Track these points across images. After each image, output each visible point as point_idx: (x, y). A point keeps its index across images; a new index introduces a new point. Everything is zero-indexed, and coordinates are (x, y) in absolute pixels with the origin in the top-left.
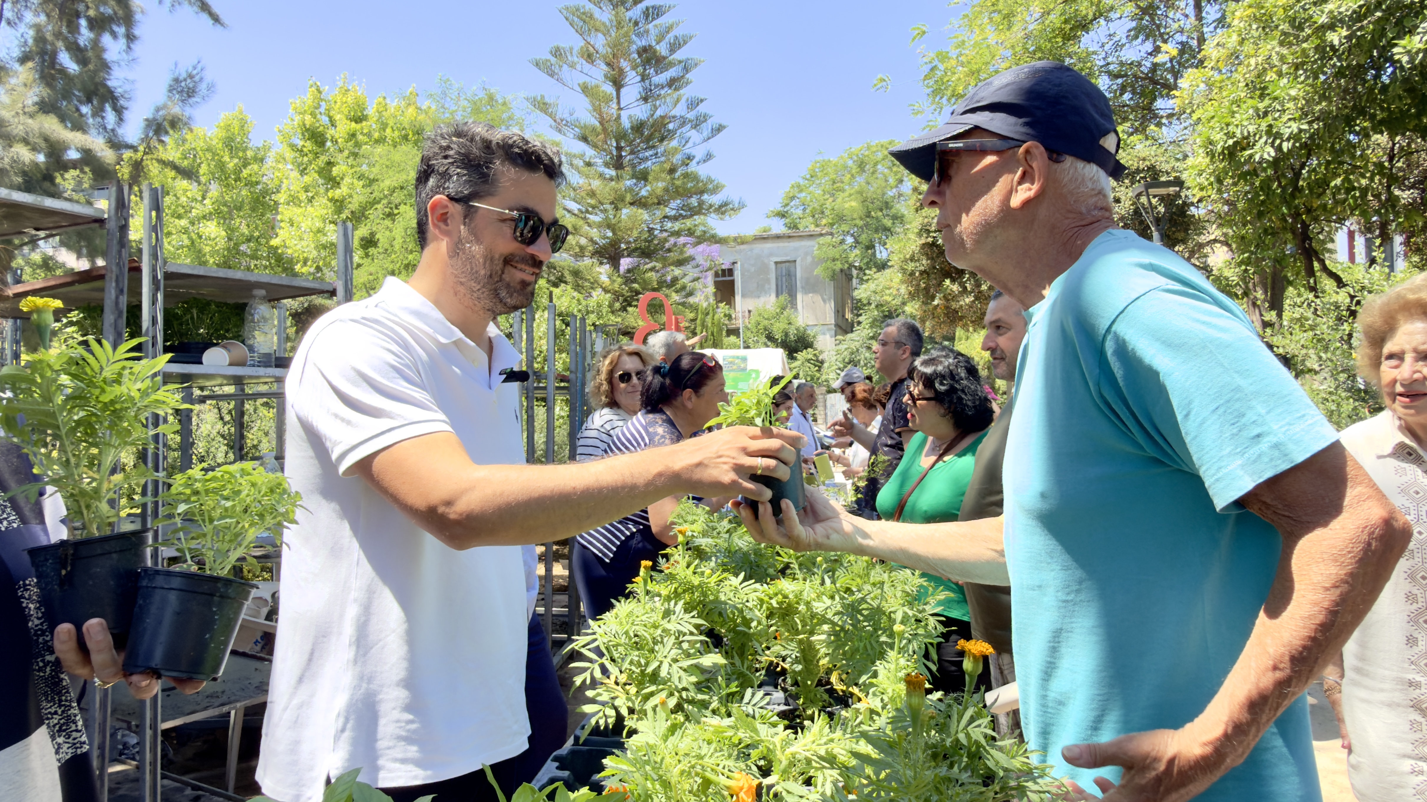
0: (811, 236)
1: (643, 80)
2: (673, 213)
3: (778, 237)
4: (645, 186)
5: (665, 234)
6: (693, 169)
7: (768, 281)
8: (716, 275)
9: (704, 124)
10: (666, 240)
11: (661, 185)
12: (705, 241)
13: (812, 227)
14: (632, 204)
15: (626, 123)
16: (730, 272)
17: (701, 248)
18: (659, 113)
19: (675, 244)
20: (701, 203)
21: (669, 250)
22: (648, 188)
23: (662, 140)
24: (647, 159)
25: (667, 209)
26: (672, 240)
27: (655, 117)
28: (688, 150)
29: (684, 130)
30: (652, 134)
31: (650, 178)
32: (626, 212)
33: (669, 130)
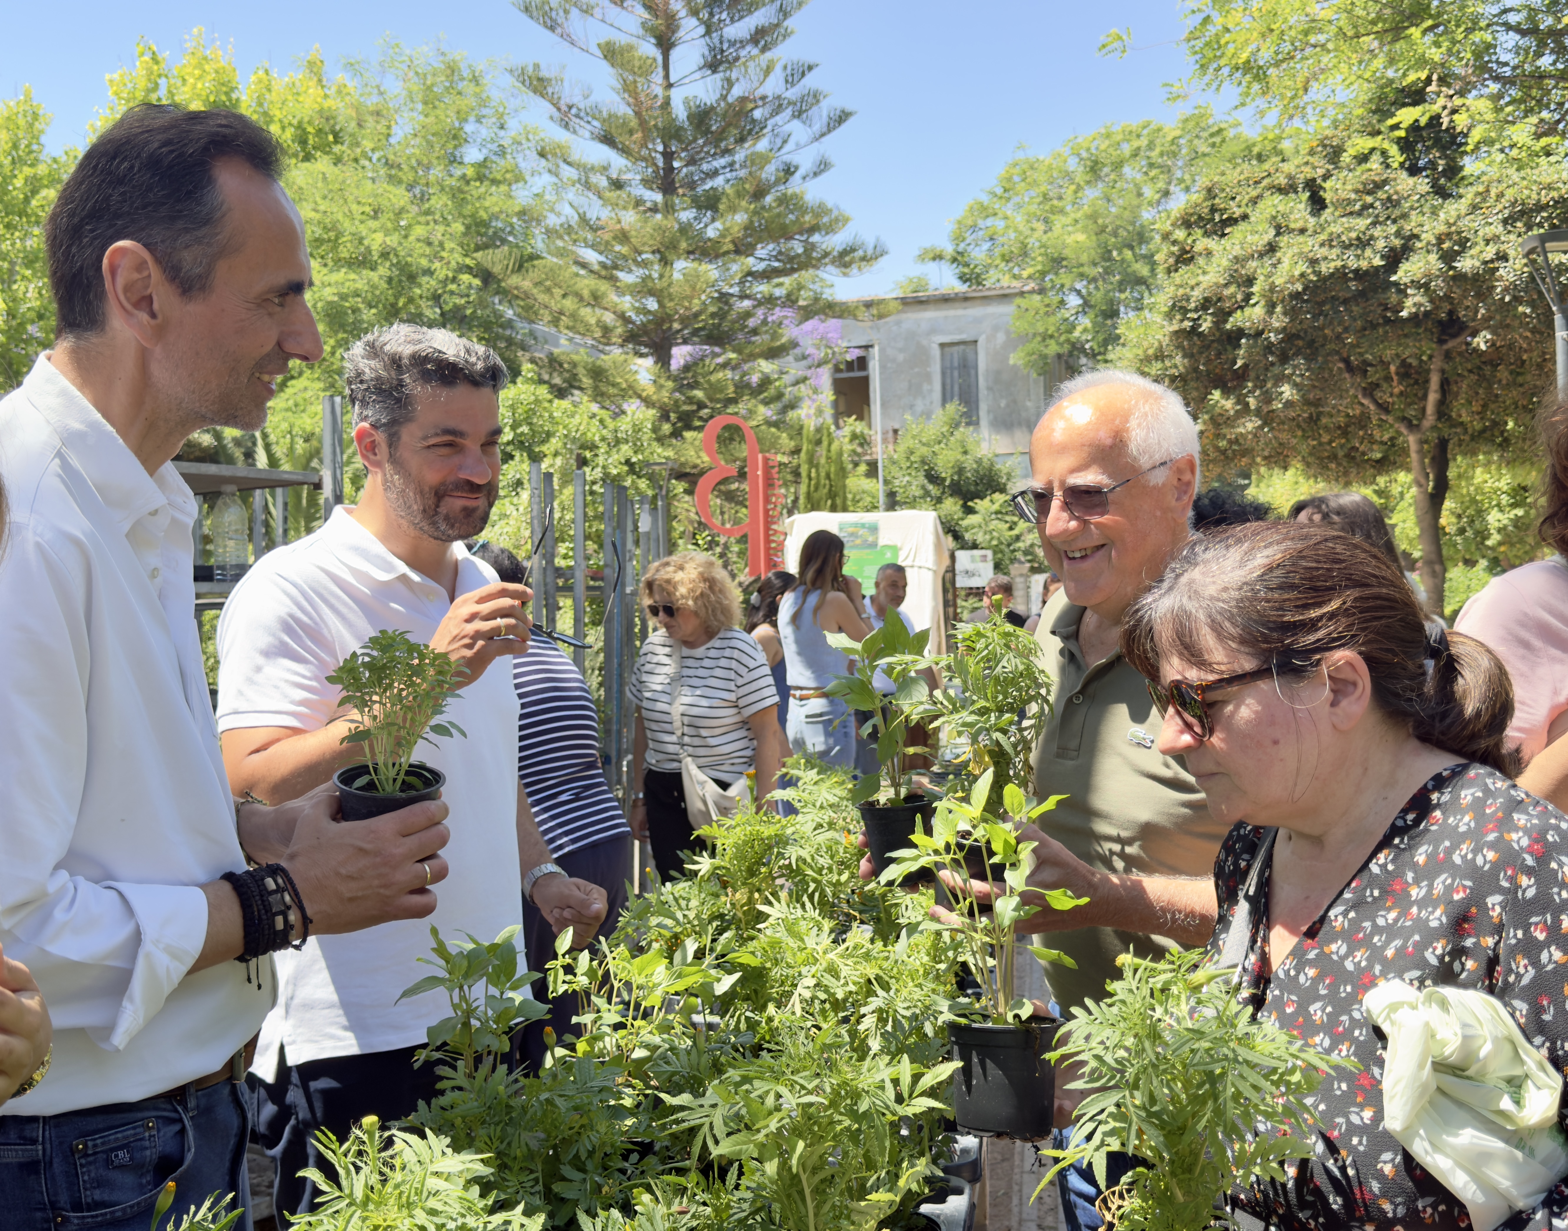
0: (1005, 297)
1: (708, 32)
2: (761, 266)
3: (946, 300)
4: (713, 220)
5: (747, 303)
6: (797, 190)
7: (928, 377)
8: (837, 369)
9: (815, 109)
10: (748, 314)
11: (740, 218)
12: (816, 313)
13: (1006, 281)
14: (689, 253)
15: (680, 112)
16: (862, 362)
17: (809, 325)
18: (737, 91)
19: (765, 322)
20: (810, 248)
21: (755, 332)
22: (718, 225)
23: (741, 140)
24: (715, 173)
25: (751, 260)
26: (760, 313)
27: (730, 99)
28: (788, 155)
29: (778, 119)
30: (723, 131)
31: (722, 207)
32: (681, 266)
33: (754, 121)
